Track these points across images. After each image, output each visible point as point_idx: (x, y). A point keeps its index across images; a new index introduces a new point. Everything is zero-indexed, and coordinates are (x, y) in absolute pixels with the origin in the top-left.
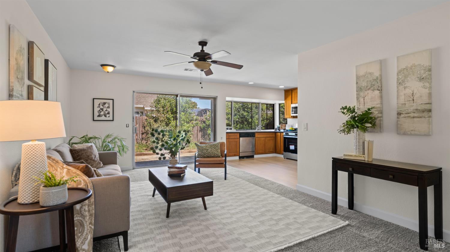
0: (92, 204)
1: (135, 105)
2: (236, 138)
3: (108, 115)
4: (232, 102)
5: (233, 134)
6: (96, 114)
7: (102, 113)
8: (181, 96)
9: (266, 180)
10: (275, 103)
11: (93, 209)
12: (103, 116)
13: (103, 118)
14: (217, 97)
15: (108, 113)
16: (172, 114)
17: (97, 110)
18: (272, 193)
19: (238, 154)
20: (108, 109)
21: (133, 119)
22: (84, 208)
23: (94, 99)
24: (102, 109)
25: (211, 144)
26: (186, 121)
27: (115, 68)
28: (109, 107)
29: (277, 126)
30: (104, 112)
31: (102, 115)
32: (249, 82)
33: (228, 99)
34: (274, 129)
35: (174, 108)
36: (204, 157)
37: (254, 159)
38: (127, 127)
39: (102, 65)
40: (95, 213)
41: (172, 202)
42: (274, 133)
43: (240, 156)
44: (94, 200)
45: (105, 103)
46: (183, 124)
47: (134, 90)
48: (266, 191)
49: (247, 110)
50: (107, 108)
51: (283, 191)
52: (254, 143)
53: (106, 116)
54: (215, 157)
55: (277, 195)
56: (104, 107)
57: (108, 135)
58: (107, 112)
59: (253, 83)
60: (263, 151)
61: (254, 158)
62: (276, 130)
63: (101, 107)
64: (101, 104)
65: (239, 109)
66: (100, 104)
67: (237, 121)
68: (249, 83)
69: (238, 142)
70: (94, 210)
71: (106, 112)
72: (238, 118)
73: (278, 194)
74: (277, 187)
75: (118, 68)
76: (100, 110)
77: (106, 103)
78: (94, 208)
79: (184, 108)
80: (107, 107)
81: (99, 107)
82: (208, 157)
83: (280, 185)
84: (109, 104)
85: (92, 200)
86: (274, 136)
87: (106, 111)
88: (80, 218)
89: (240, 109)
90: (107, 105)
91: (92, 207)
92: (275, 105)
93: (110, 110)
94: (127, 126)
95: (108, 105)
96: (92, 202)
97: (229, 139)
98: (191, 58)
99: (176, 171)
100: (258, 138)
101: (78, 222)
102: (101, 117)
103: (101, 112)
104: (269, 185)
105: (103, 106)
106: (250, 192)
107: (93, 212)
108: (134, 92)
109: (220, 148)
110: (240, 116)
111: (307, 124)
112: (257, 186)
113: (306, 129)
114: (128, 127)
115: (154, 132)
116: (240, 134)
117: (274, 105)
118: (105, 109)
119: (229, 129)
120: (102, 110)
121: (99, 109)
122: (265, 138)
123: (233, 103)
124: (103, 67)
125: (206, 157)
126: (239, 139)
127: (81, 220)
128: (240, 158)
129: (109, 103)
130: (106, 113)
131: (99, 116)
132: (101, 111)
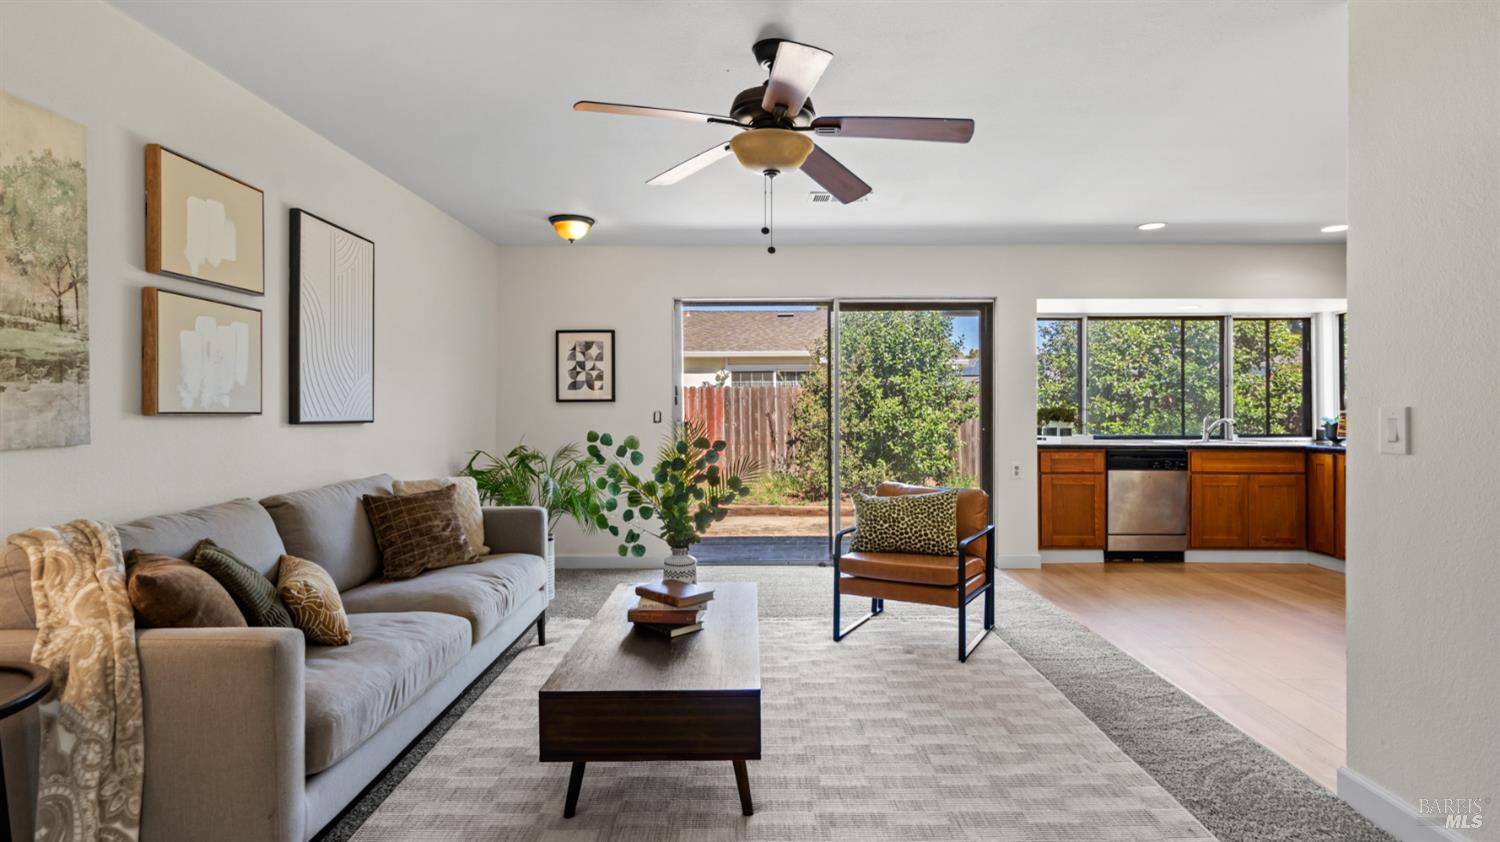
0: (133, 739)
1: (686, 349)
2: (1087, 470)
3: (597, 384)
4: (1080, 320)
5: (1066, 455)
6: (566, 380)
7: (582, 377)
8: (844, 307)
9: (1173, 697)
10: (1317, 315)
11: (137, 760)
12: (585, 386)
13: (584, 392)
14: (995, 299)
15: (600, 377)
16: (876, 376)
17: (566, 365)
18: (1155, 790)
19: (1101, 542)
20: (599, 364)
21: (677, 394)
22: (84, 753)
23: (558, 332)
24: (582, 365)
25: (917, 496)
26: (927, 401)
27: (594, 226)
28: (600, 358)
29: (1324, 423)
30: (588, 374)
31: (583, 382)
32: (1141, 225)
33: (1046, 306)
34: (1308, 433)
35: (886, 355)
36: (883, 551)
37: (1181, 571)
38: (655, 422)
39: (554, 219)
40: (145, 775)
41: (592, 760)
42: (1301, 455)
43: (1112, 547)
44: (139, 722)
45: (588, 345)
46: (915, 411)
47: (677, 297)
48: (1129, 766)
49: (1193, 351)
50: (596, 360)
51: (1236, 789)
52: (1184, 492)
53: (591, 387)
54: (928, 554)
55: (1184, 815)
56: (587, 356)
57: (566, 449)
58: (594, 374)
59: (1161, 226)
60: (1235, 538)
61: (1186, 566)
62: (1319, 438)
63: (580, 357)
64: (578, 349)
65: (1157, 351)
66: (574, 349)
67: (1147, 399)
68: (1143, 228)
69: (1098, 491)
70: (142, 763)
71: (591, 372)
72: (1152, 387)
73: (1190, 805)
74: (1214, 753)
75: (603, 222)
76: (575, 368)
77: (592, 343)
78: (141, 754)
79: (922, 354)
80: (594, 357)
81: (573, 356)
82: (898, 552)
83: (1245, 740)
84: (601, 347)
85: (130, 722)
86: (1300, 467)
87: (593, 369)
88: (67, 793)
89: (1161, 347)
90: (594, 351)
91: (132, 748)
92: (1313, 321)
93: (605, 366)
94: (657, 419)
95: (598, 351)
96: (131, 730)
97: (1054, 476)
98: (710, 120)
99: (660, 612)
100: (1202, 473)
101: (57, 808)
102: (580, 388)
103: (578, 373)
104: (1174, 732)
105: (583, 353)
106: (1031, 753)
107: (136, 772)
108: (676, 301)
109: (957, 516)
110: (1159, 377)
111: (1409, 411)
112: (1094, 728)
113: (1401, 446)
114: (660, 421)
115: (598, 443)
116: (1107, 453)
117: (1307, 321)
118: (589, 365)
119: (1058, 432)
120: (580, 366)
121: (573, 364)
122: (1246, 476)
123: (1085, 321)
124: (557, 224)
125: (890, 552)
126: (1103, 476)
127: (69, 802)
128: (1111, 557)
129: (602, 343)
130: (594, 376)
131: (574, 386)
132: (578, 369)
